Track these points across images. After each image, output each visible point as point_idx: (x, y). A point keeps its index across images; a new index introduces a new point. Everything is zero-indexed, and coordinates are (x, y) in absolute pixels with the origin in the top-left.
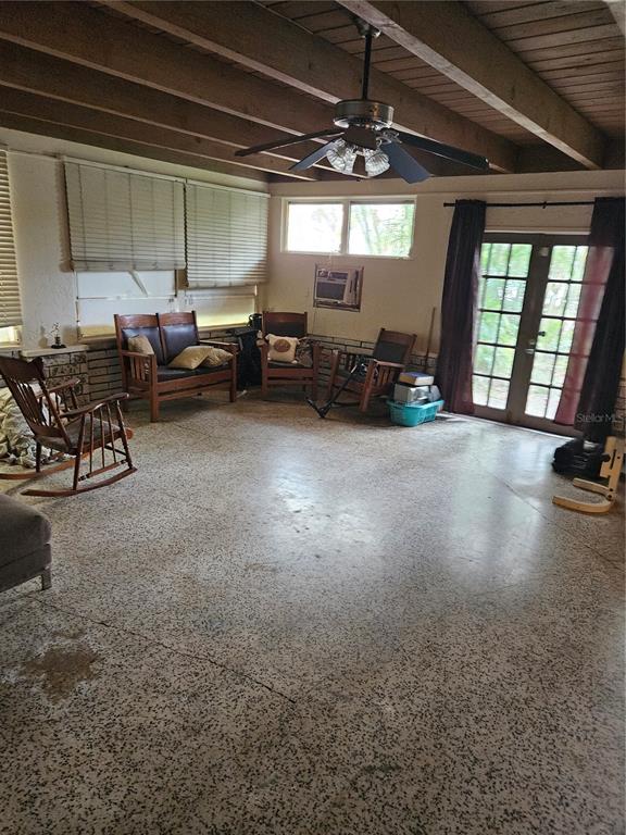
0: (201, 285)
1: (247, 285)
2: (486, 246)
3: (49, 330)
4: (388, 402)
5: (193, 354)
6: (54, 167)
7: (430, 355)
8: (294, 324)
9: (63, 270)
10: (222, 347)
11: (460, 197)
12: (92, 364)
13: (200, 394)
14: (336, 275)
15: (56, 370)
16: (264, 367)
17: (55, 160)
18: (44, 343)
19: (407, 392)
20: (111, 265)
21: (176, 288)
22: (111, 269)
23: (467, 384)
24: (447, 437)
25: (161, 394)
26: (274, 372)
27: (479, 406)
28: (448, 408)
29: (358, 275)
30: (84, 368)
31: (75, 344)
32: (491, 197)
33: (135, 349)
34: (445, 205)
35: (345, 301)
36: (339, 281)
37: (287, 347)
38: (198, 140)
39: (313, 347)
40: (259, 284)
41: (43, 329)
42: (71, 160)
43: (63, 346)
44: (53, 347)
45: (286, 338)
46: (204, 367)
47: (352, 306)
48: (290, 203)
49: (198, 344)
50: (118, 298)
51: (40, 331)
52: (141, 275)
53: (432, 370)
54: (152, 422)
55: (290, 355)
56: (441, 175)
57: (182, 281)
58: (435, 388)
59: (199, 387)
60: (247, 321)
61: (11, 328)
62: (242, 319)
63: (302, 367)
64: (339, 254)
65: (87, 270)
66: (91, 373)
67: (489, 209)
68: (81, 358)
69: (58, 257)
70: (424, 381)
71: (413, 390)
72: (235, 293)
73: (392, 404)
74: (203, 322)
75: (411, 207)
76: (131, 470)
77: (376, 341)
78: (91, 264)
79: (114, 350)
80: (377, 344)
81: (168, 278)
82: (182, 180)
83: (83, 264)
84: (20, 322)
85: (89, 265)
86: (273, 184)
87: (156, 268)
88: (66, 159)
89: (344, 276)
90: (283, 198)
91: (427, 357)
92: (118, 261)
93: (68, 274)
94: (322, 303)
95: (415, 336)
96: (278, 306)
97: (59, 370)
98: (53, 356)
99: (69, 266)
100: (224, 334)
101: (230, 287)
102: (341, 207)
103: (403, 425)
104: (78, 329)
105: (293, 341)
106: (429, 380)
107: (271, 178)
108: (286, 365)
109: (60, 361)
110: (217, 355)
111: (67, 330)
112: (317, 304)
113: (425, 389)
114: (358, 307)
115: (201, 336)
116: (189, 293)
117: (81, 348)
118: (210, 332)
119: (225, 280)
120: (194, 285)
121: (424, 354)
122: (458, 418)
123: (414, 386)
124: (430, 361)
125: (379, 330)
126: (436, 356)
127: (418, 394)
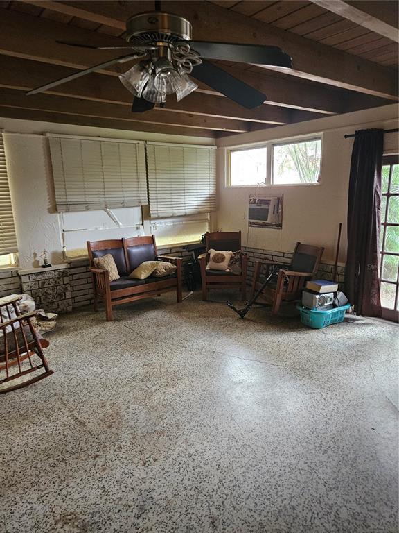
0: (161, 216)
1: (200, 213)
2: (386, 168)
3: (39, 254)
5: (146, 269)
6: (42, 142)
7: (339, 264)
8: (230, 241)
9: (50, 212)
11: (359, 128)
12: (76, 277)
14: (262, 202)
15: (44, 283)
16: (203, 275)
17: (42, 136)
18: (36, 264)
19: (313, 298)
20: (87, 206)
21: (143, 219)
22: (88, 209)
25: (113, 300)
26: (211, 279)
27: (387, 310)
29: (280, 201)
30: (66, 280)
31: (63, 263)
32: (387, 124)
33: (99, 266)
34: (346, 136)
35: (268, 221)
36: (264, 206)
37: (222, 258)
39: (242, 259)
40: (210, 212)
41: (35, 255)
42: (54, 135)
43: (50, 266)
44: (43, 267)
45: (223, 252)
46: (153, 277)
47: (276, 225)
48: (231, 151)
49: (156, 259)
50: (96, 228)
51: (33, 256)
52: (112, 212)
53: (341, 278)
54: (107, 321)
55: (224, 265)
56: (342, 113)
57: (146, 214)
58: (341, 295)
61: (12, 254)
62: (197, 237)
63: (233, 274)
64: (265, 185)
65: (68, 211)
66: (73, 283)
67: (387, 135)
68: (64, 273)
69: (46, 203)
70: (328, 289)
71: (317, 297)
72: (192, 219)
73: (301, 309)
75: (319, 142)
76: (49, 373)
77: (293, 252)
78: (71, 207)
79: (86, 267)
80: (294, 256)
81: (137, 212)
82: (142, 142)
83: (65, 207)
84: (14, 251)
85: (68, 207)
86: (218, 139)
87: (123, 205)
88: (48, 135)
89: (267, 202)
90: (226, 148)
91: (336, 266)
92: (94, 203)
93: (54, 215)
94: (254, 223)
95: (323, 248)
96: (225, 228)
97: (47, 283)
98: (41, 273)
99: (54, 209)
101: (185, 216)
102: (265, 150)
103: (310, 326)
104: (64, 252)
105: (227, 254)
106: (335, 287)
107: (217, 135)
108: (220, 273)
109: (47, 276)
110: (163, 267)
111: (54, 254)
112: (251, 224)
113: (331, 295)
114: (280, 225)
115: (159, 253)
116: (153, 222)
117: (63, 266)
118: (171, 249)
119: (182, 211)
120: (156, 216)
121: (333, 263)
122: (367, 320)
123: (319, 294)
124: (339, 269)
125: (296, 243)
126: (344, 265)
127: (323, 300)
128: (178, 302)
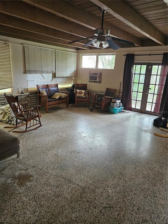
0: (59, 77)
1: (71, 77)
2: (134, 66)
3: (20, 89)
4: (109, 107)
5: (57, 95)
6: (22, 47)
7: (120, 94)
8: (84, 87)
9: (23, 73)
10: (65, 93)
11: (127, 53)
12: (31, 98)
13: (59, 105)
14: (95, 74)
15: (21, 99)
16: (76, 98)
17: (22, 45)
18: (18, 92)
19: (114, 105)
20: (36, 72)
21: (53, 78)
22: (36, 73)
23: (130, 103)
24: (125, 116)
25: (49, 105)
26: (78, 100)
27: (133, 108)
28: (125, 109)
29: (101, 74)
30: (29, 99)
31: (27, 92)
32: (136, 53)
33: (42, 94)
34: (124, 55)
35: (97, 80)
36: (95, 75)
37: (82, 93)
38: (59, 39)
39: (89, 93)
40: (74, 77)
41: (18, 89)
42: (26, 45)
43: (23, 93)
44: (21, 93)
45: (82, 91)
46: (60, 98)
47: (99, 82)
48: (82, 55)
49: (58, 92)
50: (38, 80)
51: (17, 89)
52: (43, 74)
53: (121, 99)
54: (46, 113)
55: (82, 95)
56: (122, 48)
57: (54, 76)
58: (121, 104)
59: (59, 103)
60: (71, 86)
61: (10, 89)
62: (70, 85)
63: (86, 98)
64: (95, 68)
65: (30, 73)
66: (31, 100)
67: (135, 56)
68: (28, 96)
69: (22, 70)
70: (118, 101)
71: (115, 104)
72: (68, 79)
73: (110, 108)
74: (60, 86)
75: (115, 56)
76: (41, 125)
77: (105, 91)
78: (31, 72)
79: (37, 94)
80: (106, 92)
81: (51, 75)
82: (54, 50)
83: (29, 72)
84: (12, 87)
85: (30, 72)
86: (78, 51)
87: (48, 72)
88: (25, 45)
89: (97, 74)
90: (81, 54)
91: (119, 95)
92: (38, 71)
93: (25, 74)
94: (91, 81)
95: (116, 90)
96: (79, 82)
97: (22, 99)
98: (21, 96)
99: (25, 72)
100: (65, 90)
101: (67, 77)
102: (96, 56)
103: (113, 113)
104: (27, 89)
105: (83, 91)
106: (119, 101)
107: (77, 49)
108: (82, 98)
109: (22, 97)
110: (64, 95)
111: (24, 89)
112: (90, 82)
113: (119, 104)
114: (101, 82)
115: (59, 90)
116: (56, 79)
117: (28, 94)
118: (62, 89)
119: (65, 75)
120: (58, 77)
121: (118, 94)
122: (128, 111)
123: (116, 103)
124: (120, 96)
125: (106, 88)
126: (121, 95)
127: (117, 105)
128: (67, 107)
